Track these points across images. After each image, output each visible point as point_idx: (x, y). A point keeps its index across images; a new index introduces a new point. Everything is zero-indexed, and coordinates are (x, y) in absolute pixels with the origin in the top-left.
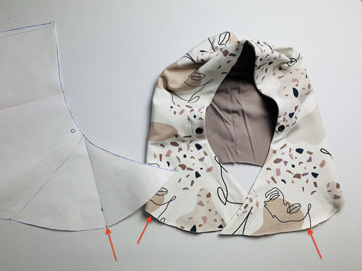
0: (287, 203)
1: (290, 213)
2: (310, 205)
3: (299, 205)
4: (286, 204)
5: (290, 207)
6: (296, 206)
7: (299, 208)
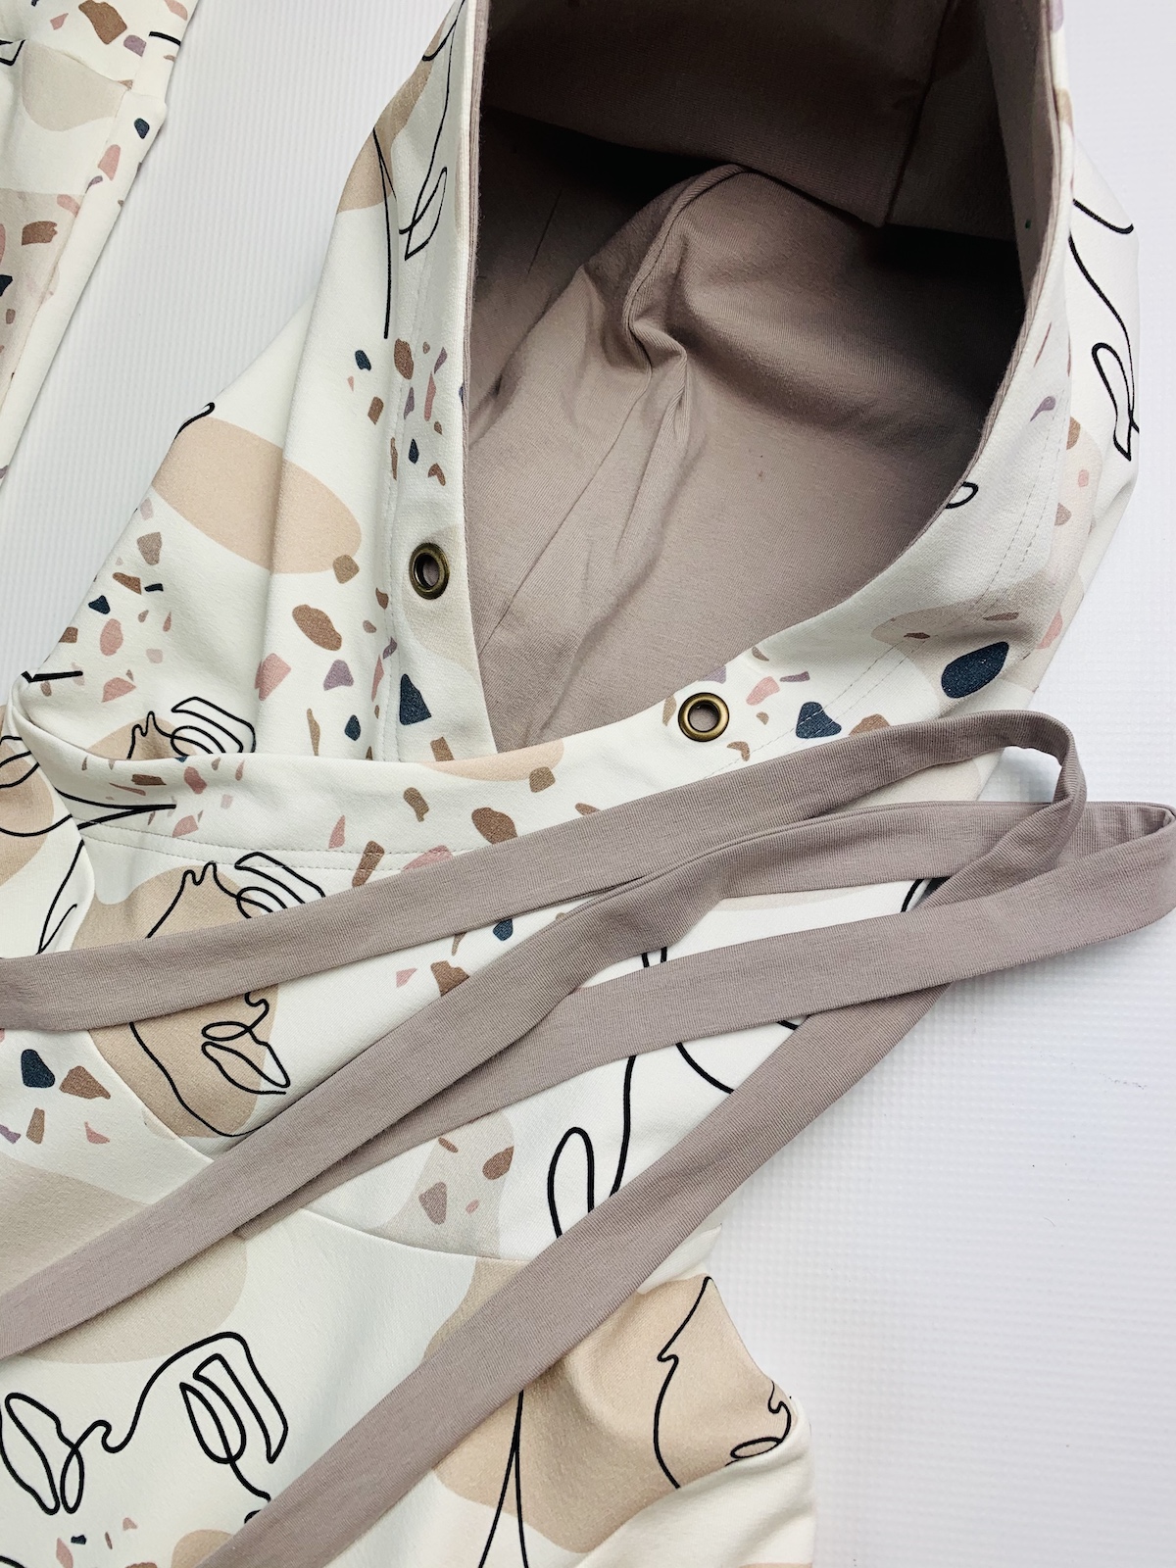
1: (209, 1049)
3: (282, 1081)
5: (248, 1035)
6: (266, 1063)
7: (261, 1090)
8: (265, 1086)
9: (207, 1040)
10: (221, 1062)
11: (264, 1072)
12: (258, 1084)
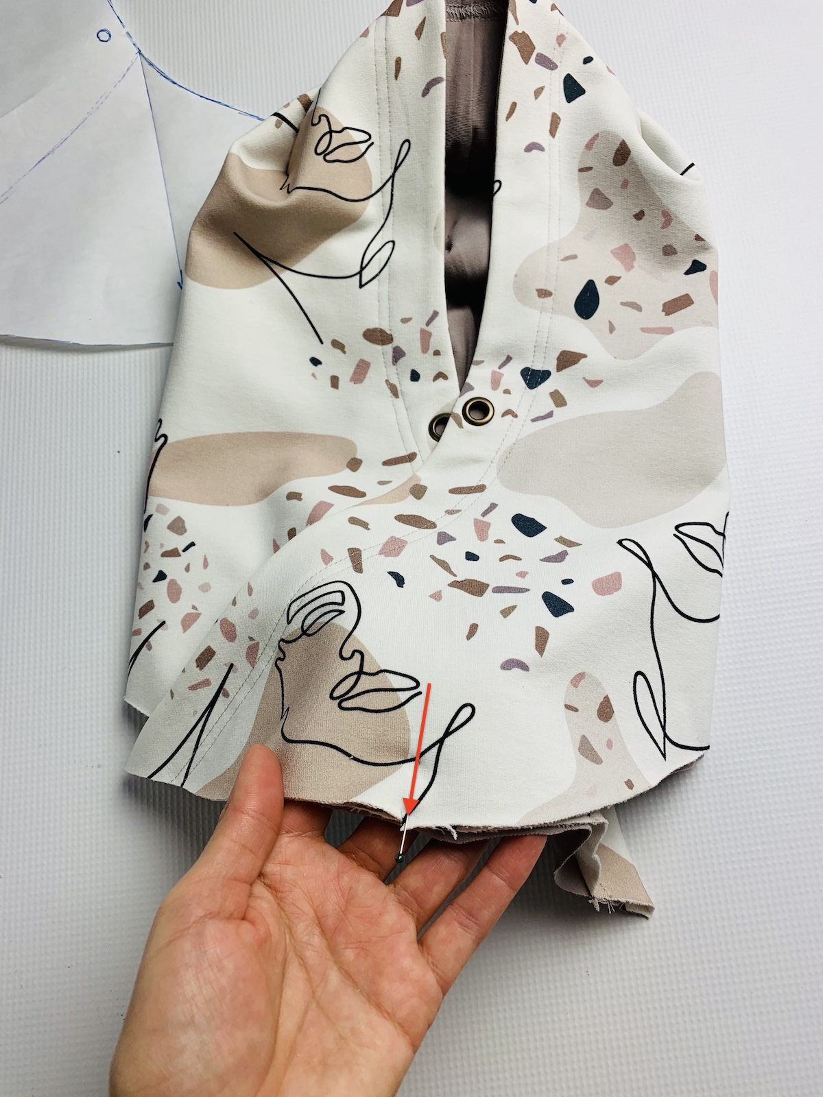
0: (357, 656)
1: (345, 704)
2: (467, 712)
3: (413, 684)
4: (346, 654)
5: (363, 677)
6: (392, 681)
7: (403, 701)
8: (404, 696)
9: (338, 701)
10: (361, 706)
11: (396, 687)
12: (398, 699)
